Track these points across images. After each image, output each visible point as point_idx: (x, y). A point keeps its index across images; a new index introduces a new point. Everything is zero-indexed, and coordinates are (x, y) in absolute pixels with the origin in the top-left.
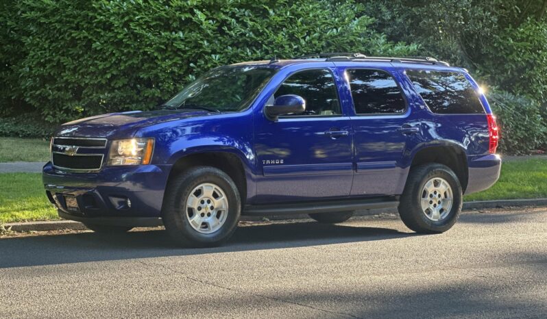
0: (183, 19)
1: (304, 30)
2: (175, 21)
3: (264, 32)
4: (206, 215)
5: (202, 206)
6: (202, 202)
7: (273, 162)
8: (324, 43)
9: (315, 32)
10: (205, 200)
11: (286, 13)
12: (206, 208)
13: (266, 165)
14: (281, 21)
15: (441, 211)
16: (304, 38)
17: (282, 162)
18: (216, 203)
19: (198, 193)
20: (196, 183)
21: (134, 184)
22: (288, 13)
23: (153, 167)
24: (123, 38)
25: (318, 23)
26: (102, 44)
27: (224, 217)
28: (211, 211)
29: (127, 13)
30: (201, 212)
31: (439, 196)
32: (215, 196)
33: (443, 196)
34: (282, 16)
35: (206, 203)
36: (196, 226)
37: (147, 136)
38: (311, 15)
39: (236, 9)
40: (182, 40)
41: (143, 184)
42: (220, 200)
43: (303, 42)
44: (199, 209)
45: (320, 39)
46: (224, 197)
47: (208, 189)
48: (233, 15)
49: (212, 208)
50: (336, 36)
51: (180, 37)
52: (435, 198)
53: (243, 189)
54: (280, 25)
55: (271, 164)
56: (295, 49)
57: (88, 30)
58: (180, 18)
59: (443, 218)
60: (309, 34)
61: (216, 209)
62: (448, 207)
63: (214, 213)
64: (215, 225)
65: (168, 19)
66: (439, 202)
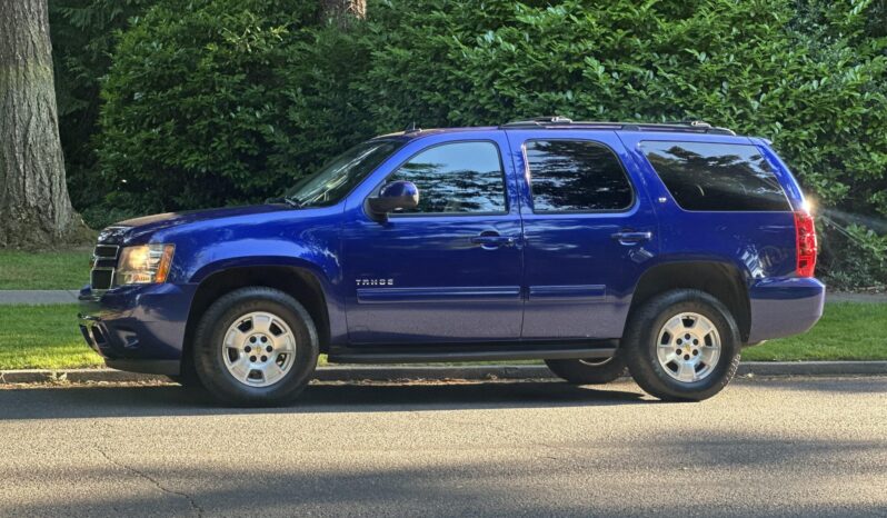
0: (570, 71)
1: (756, 84)
2: (560, 75)
3: (689, 89)
4: (259, 359)
5: (251, 345)
6: (253, 340)
7: (375, 283)
8: (791, 104)
9: (777, 87)
10: (259, 337)
11: (728, 57)
12: (259, 349)
13: (361, 286)
14: (718, 71)
15: (700, 367)
16: (757, 98)
17: (390, 282)
18: (276, 342)
19: (246, 327)
20: (238, 312)
21: (147, 311)
22: (732, 57)
23: (170, 286)
24: (486, 104)
25: (784, 71)
26: (462, 112)
27: (289, 363)
28: (267, 354)
29: (496, 65)
30: (251, 354)
31: (696, 342)
32: (275, 330)
33: (702, 342)
34: (722, 62)
35: (259, 342)
36: (242, 375)
37: (168, 241)
38: (773, 59)
39: (655, 54)
40: (571, 105)
41: (159, 312)
42: (282, 337)
43: (755, 105)
44: (248, 349)
45: (784, 98)
46: (290, 332)
47: (262, 321)
48: (649, 65)
49: (269, 349)
50: (817, 92)
51: (567, 99)
52: (687, 346)
53: (322, 324)
54: (717, 78)
55: (370, 286)
56: (740, 114)
57: (444, 91)
58: (567, 71)
59: (702, 377)
60: (765, 89)
61: (277, 350)
62: (712, 360)
63: (272, 358)
64: (274, 374)
65: (551, 73)
66: (695, 352)
